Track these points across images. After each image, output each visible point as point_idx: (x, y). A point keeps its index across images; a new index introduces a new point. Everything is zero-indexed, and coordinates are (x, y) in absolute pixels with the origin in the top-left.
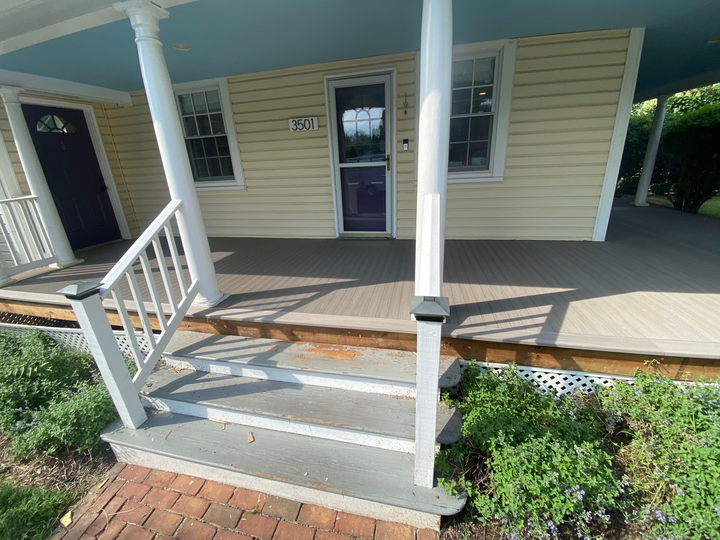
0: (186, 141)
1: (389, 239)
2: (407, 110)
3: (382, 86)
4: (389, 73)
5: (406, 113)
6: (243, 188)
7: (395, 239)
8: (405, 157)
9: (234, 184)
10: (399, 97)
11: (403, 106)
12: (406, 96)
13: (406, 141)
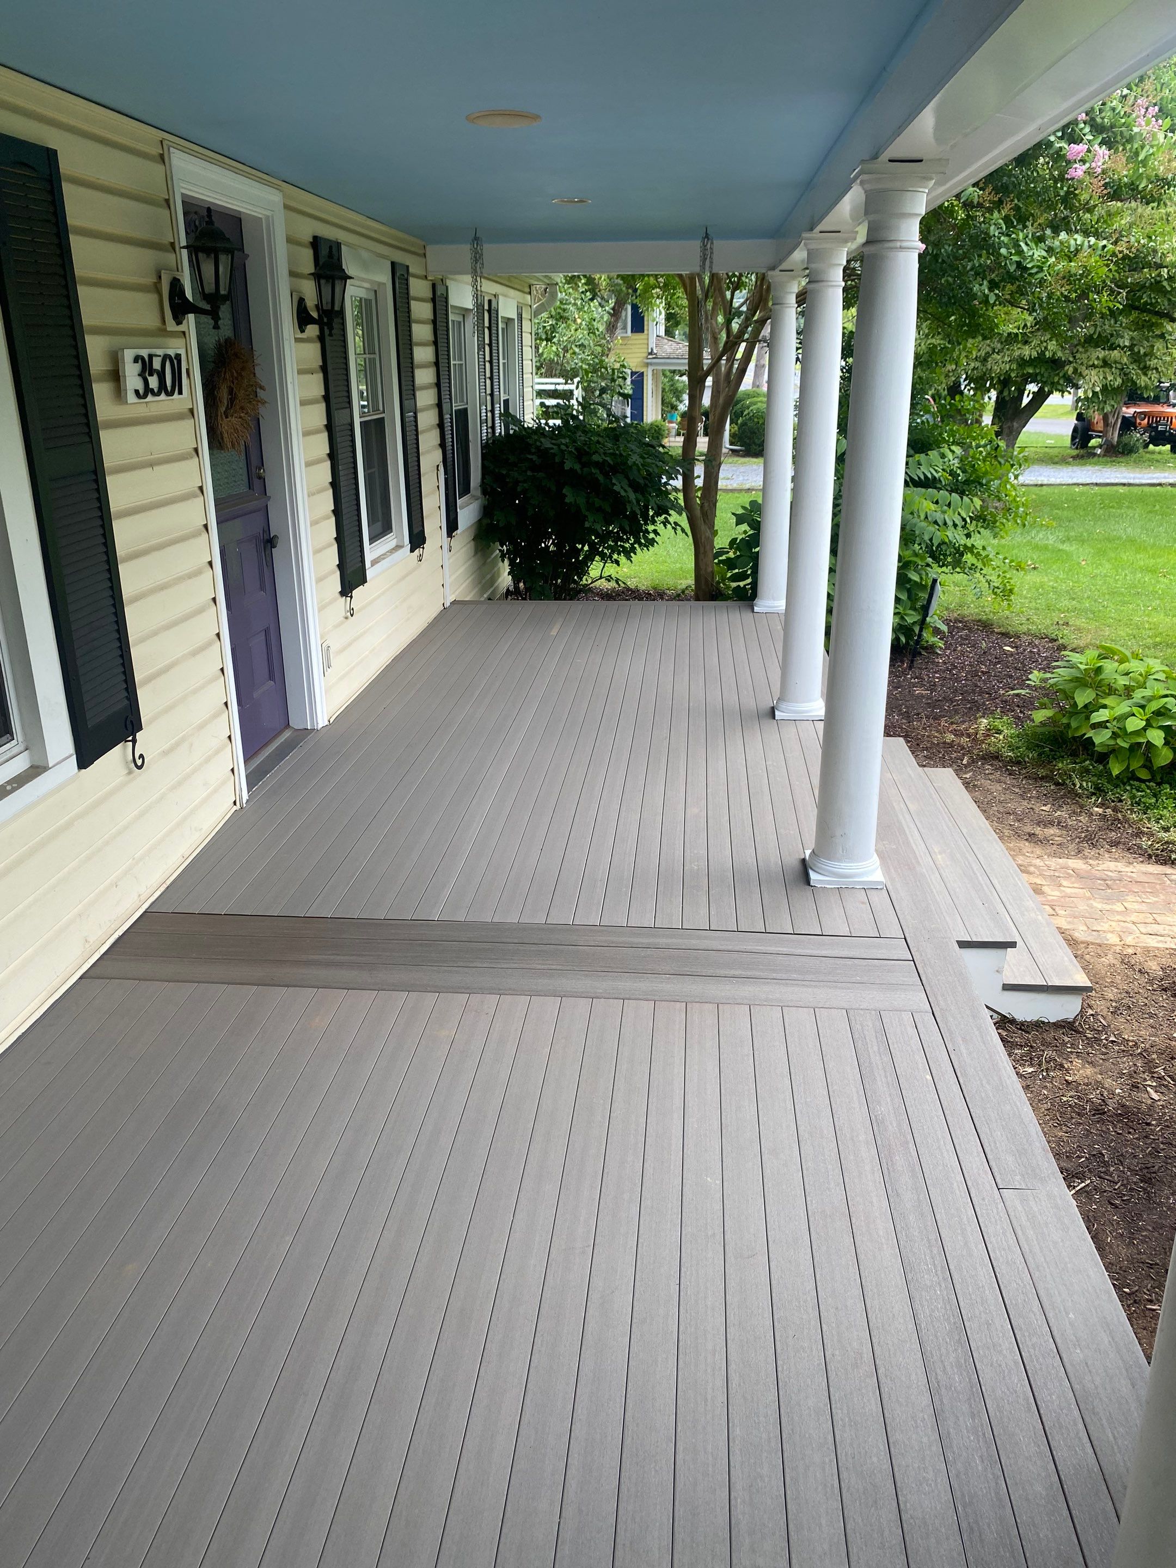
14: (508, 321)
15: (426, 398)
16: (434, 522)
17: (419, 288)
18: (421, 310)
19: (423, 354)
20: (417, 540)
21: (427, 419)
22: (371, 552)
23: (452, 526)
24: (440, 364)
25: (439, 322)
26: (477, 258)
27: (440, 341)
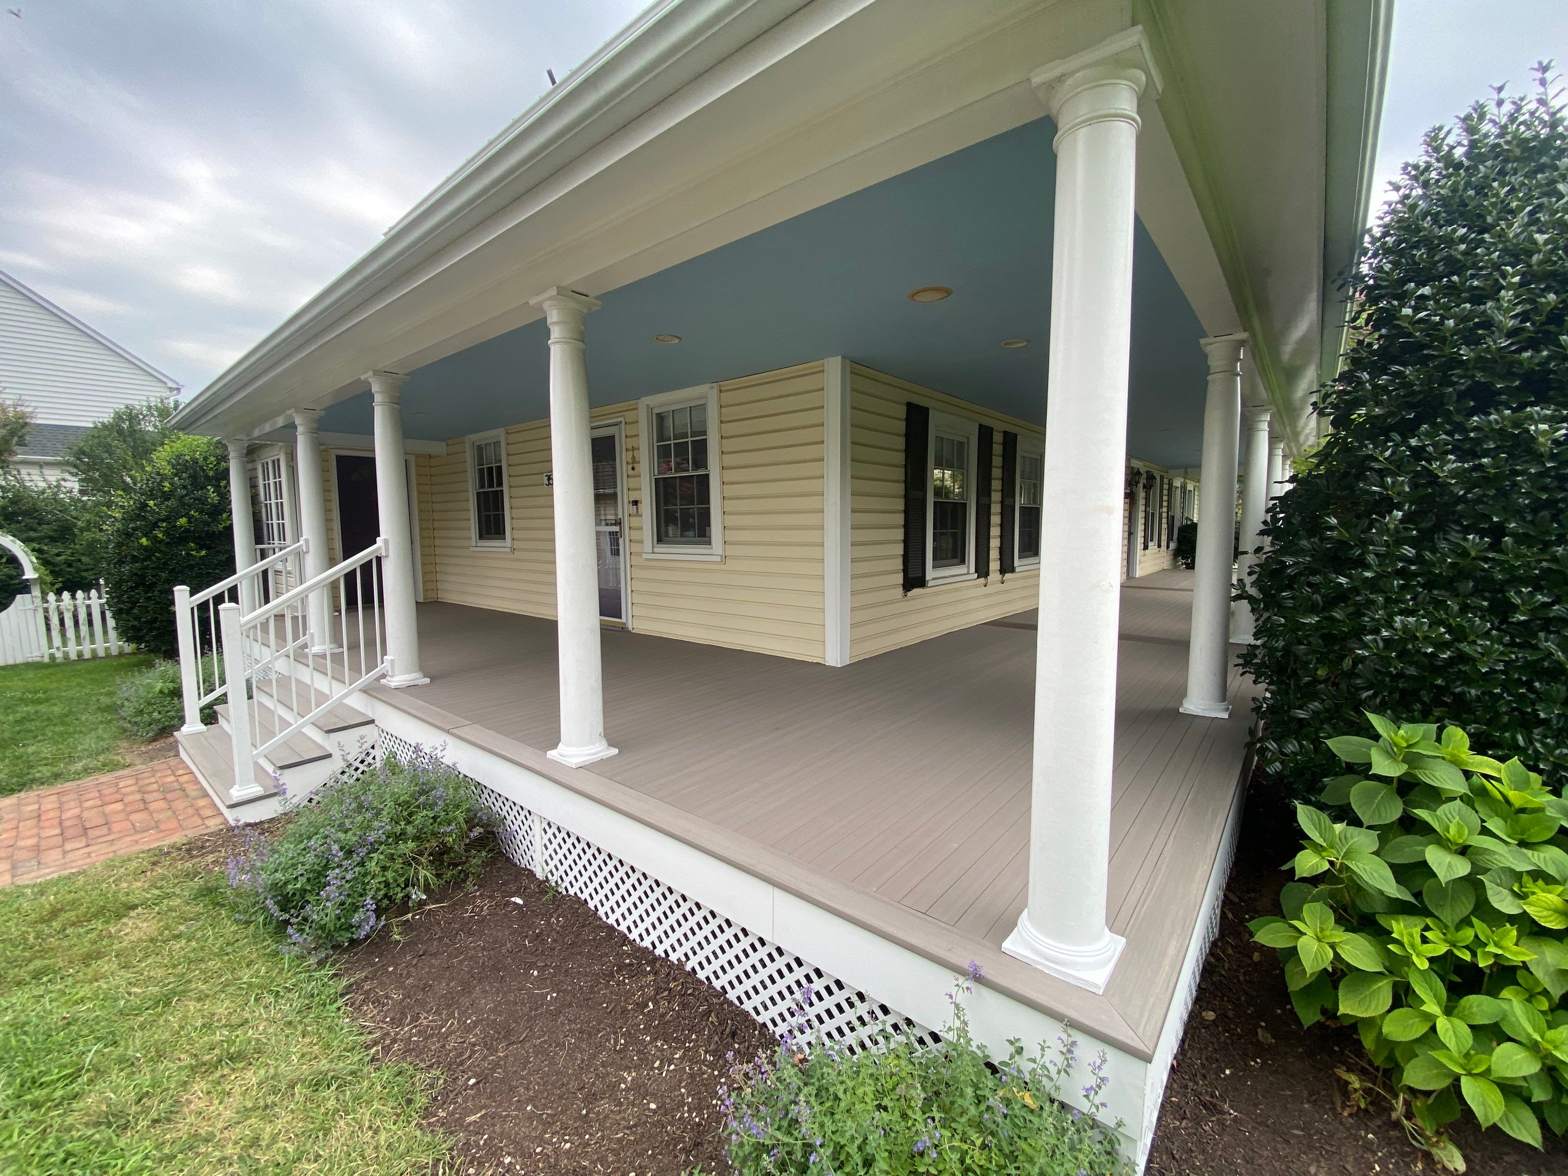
0: (478, 494)
1: (623, 629)
2: (636, 465)
3: (613, 437)
4: (619, 423)
5: (633, 469)
6: (509, 550)
7: (630, 632)
8: (635, 521)
9: (503, 545)
10: (627, 450)
11: (630, 461)
12: (633, 449)
13: (636, 503)
14: (1190, 491)
15: (1165, 510)
16: (1164, 543)
17: (1166, 481)
18: (1166, 487)
19: (1165, 498)
20: (1159, 546)
21: (1164, 515)
22: (1150, 544)
23: (1168, 547)
24: (1169, 501)
25: (1170, 490)
26: (1186, 473)
27: (1169, 495)
